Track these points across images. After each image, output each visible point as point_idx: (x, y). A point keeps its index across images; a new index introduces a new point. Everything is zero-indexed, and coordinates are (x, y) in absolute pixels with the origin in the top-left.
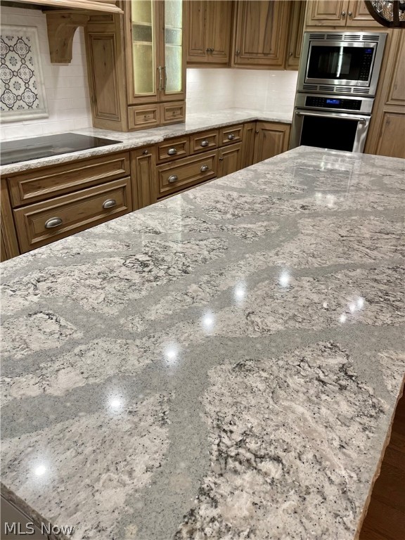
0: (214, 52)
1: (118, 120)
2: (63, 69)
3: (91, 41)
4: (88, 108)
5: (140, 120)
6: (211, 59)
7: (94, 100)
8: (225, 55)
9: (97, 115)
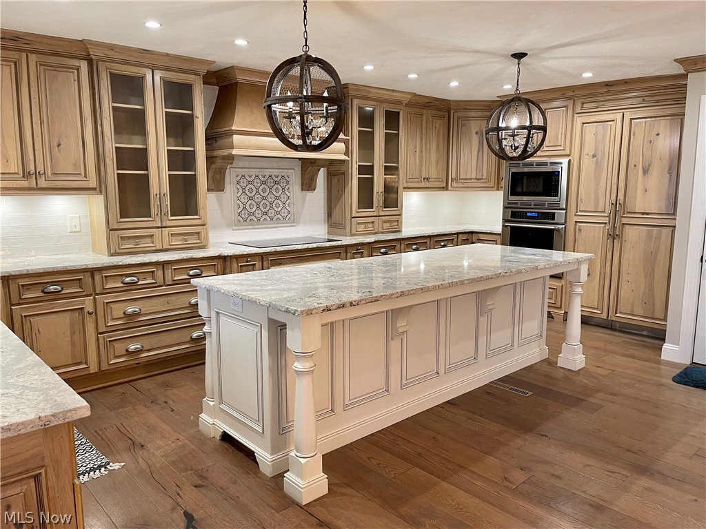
0: (430, 180)
1: (344, 228)
2: (309, 194)
3: (330, 176)
4: (325, 221)
5: (361, 228)
6: (427, 185)
7: (330, 215)
8: (442, 181)
9: (331, 225)
